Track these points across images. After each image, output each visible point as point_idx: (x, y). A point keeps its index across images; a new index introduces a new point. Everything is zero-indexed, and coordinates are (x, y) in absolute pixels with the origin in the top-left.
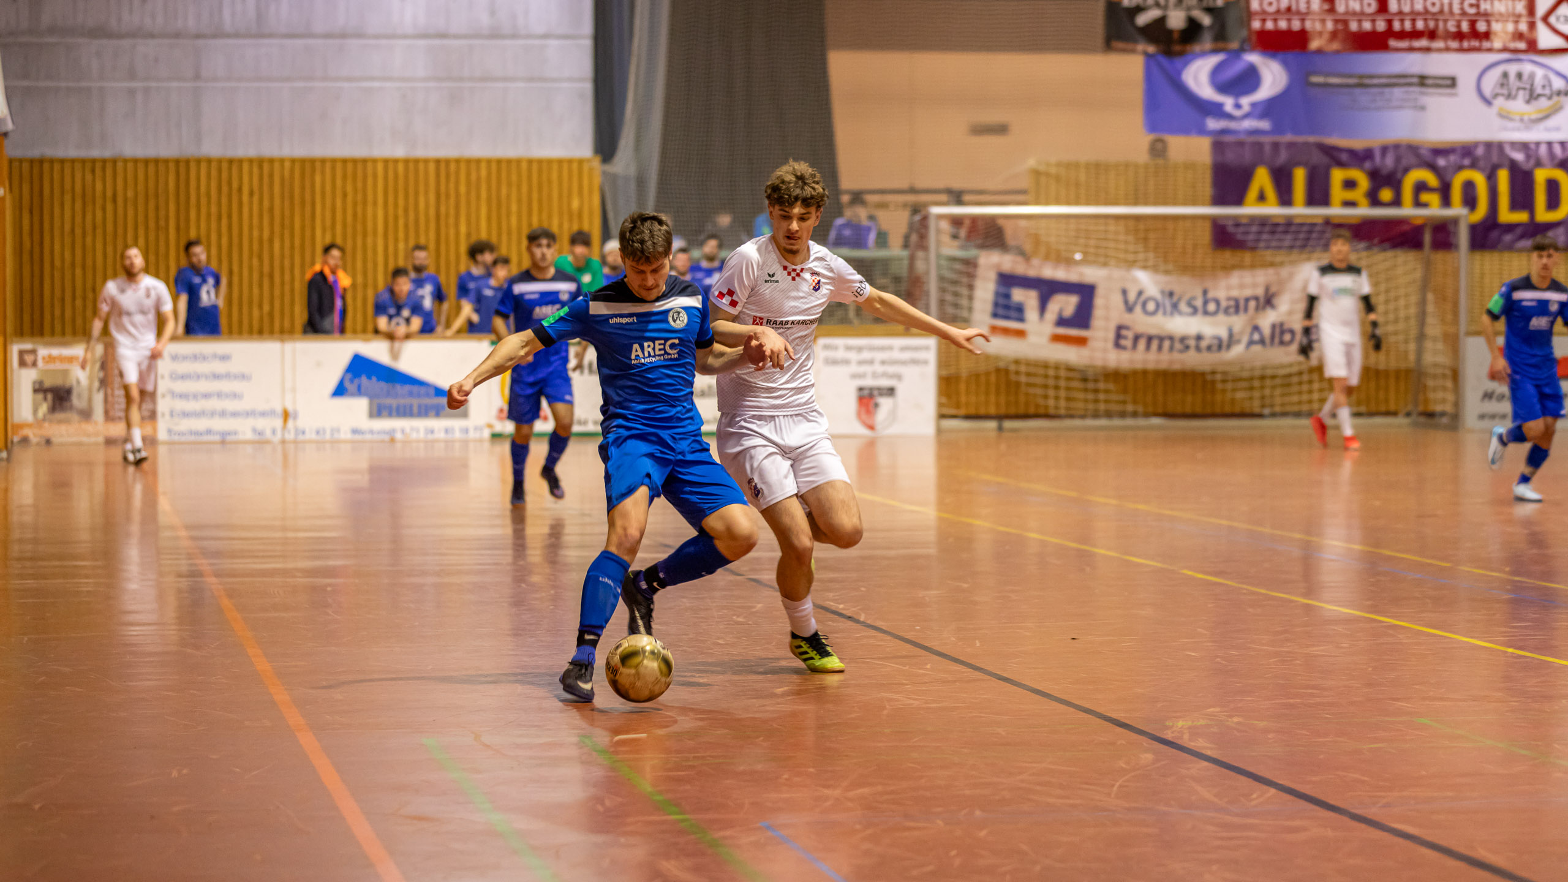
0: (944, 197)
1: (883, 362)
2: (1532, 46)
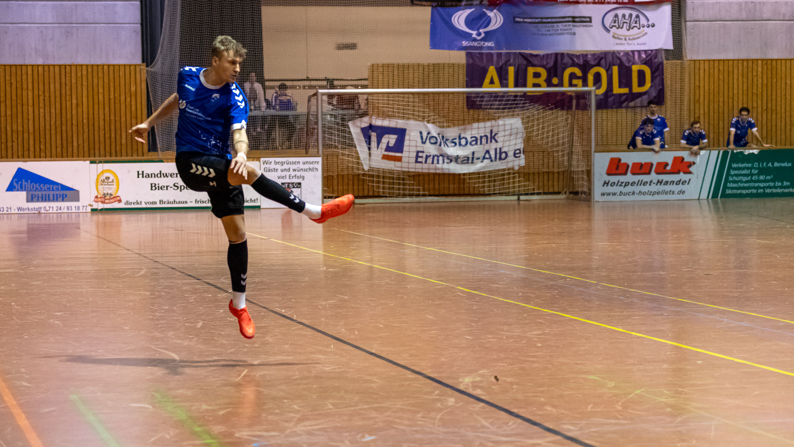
1: (294, 170)
2: (631, 0)
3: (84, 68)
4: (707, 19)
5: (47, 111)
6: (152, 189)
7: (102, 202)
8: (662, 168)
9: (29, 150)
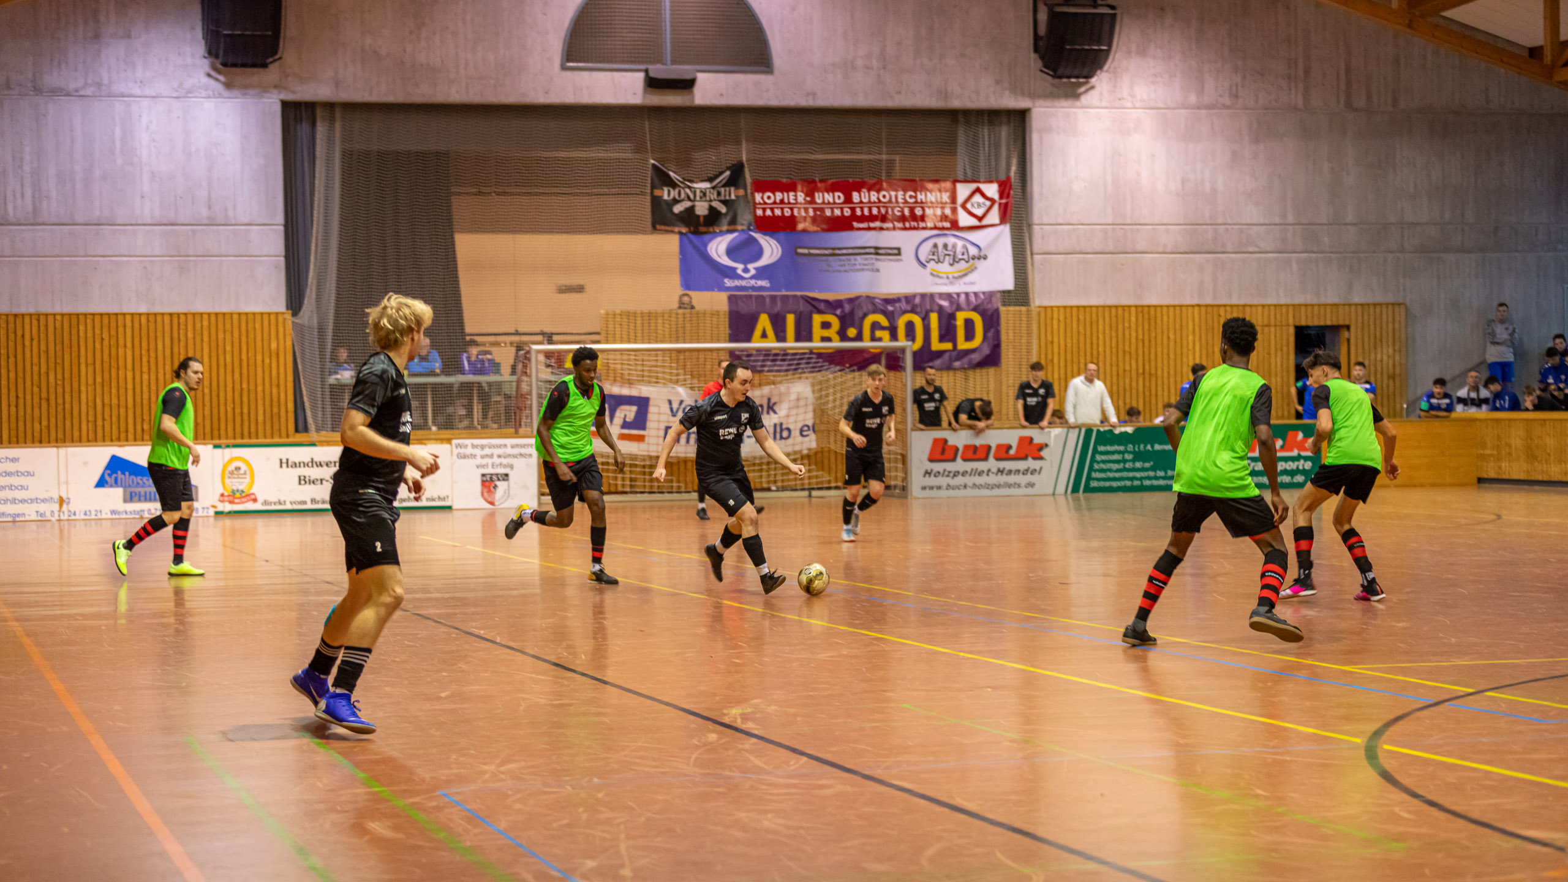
0: (540, 338)
1: (499, 456)
2: (955, 225)
3: (205, 317)
4: (1061, 250)
5: (153, 377)
6: (300, 484)
7: (231, 502)
8: (1004, 452)
9: (127, 431)
